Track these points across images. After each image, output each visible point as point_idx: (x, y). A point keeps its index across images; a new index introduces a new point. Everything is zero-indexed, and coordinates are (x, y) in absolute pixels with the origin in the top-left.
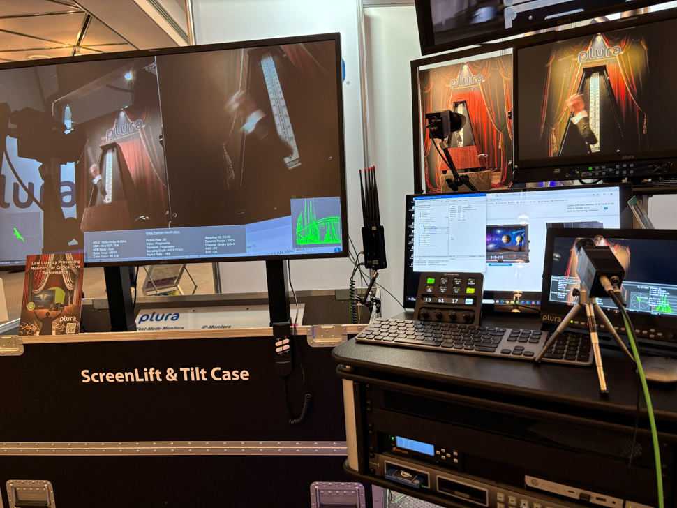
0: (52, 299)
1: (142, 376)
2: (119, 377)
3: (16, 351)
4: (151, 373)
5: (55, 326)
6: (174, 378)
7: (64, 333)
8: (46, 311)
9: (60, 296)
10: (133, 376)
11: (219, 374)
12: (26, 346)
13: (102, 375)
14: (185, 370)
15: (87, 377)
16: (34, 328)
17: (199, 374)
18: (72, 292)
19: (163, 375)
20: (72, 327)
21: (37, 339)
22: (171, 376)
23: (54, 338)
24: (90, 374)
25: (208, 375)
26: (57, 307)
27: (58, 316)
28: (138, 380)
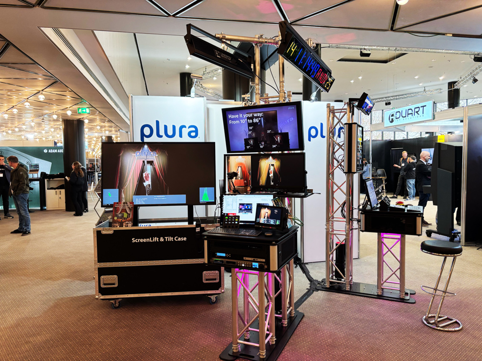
0: (123, 216)
1: (152, 240)
2: (145, 240)
3: (111, 232)
4: (155, 239)
5: (124, 224)
6: (163, 240)
7: (127, 226)
8: (121, 220)
9: (125, 215)
10: (149, 240)
11: (177, 239)
12: (114, 231)
13: (139, 240)
14: (166, 238)
15: (134, 240)
16: (117, 225)
17: (171, 239)
18: (130, 214)
19: (159, 240)
20: (130, 225)
21: (119, 228)
22: (162, 239)
23: (124, 228)
24: (135, 240)
25: (174, 239)
26: (125, 219)
27: (125, 221)
28: (151, 241)
